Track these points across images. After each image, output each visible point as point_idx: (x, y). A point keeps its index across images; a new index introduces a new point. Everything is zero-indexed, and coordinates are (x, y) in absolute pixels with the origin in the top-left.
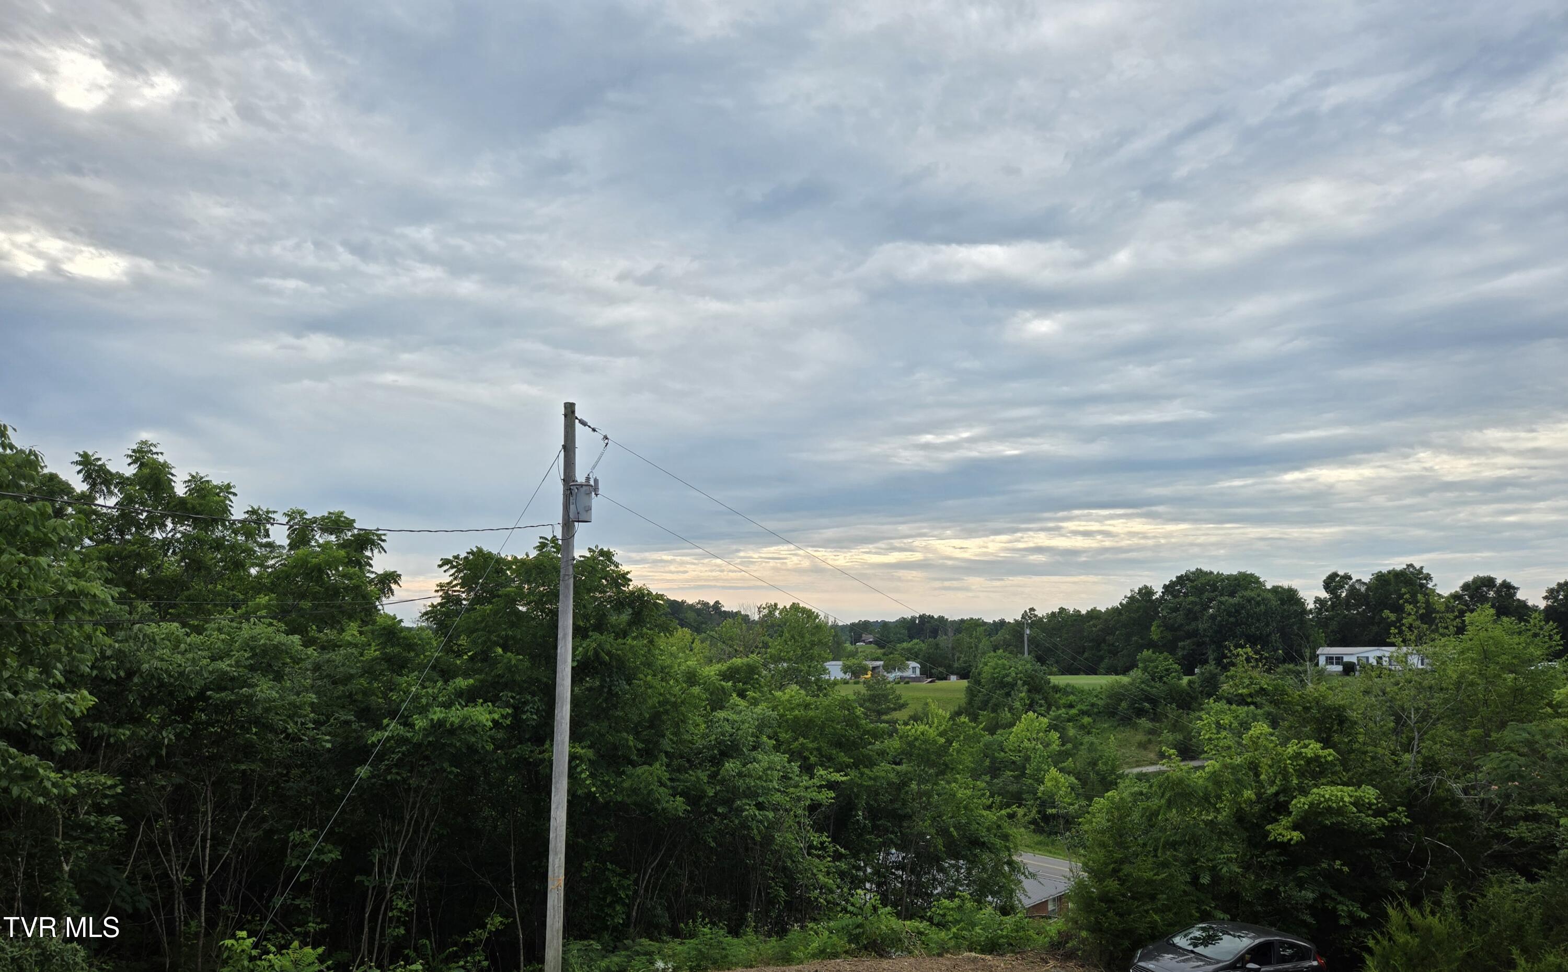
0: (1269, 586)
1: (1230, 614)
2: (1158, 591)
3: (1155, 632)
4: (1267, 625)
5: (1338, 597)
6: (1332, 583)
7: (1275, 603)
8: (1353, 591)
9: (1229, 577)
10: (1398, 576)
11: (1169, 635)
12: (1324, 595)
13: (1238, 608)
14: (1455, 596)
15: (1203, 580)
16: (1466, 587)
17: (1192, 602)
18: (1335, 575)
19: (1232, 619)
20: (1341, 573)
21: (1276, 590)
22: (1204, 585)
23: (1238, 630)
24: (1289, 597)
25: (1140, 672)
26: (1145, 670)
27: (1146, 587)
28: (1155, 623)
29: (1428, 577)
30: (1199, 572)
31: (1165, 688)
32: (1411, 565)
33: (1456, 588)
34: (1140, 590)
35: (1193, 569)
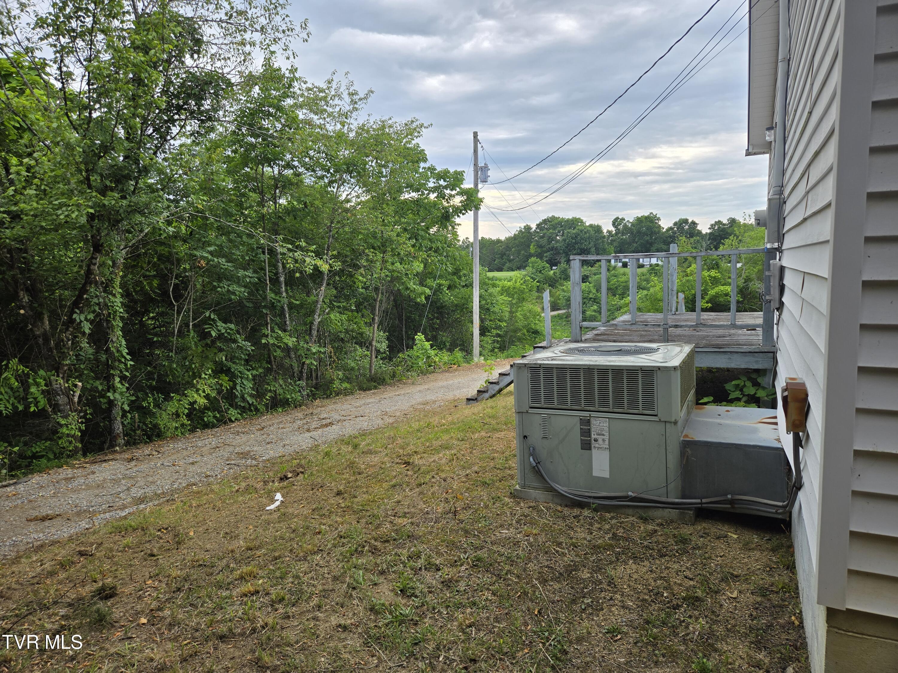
0: (587, 224)
1: (572, 238)
2: (534, 227)
3: (532, 249)
4: (589, 243)
5: (619, 230)
6: (616, 222)
7: (592, 232)
8: (625, 226)
9: (568, 220)
10: (647, 218)
11: (539, 250)
12: (613, 229)
13: (577, 236)
14: (671, 229)
15: (556, 221)
16: (675, 224)
17: (551, 233)
18: (618, 218)
19: (574, 241)
20: (620, 217)
21: (591, 226)
22: (556, 224)
23: (577, 246)
24: (598, 229)
25: (531, 269)
26: (533, 267)
27: (527, 225)
28: (532, 244)
29: (659, 219)
30: (553, 217)
31: (543, 276)
32: (652, 213)
33: (671, 224)
34: (525, 227)
35: (550, 216)
